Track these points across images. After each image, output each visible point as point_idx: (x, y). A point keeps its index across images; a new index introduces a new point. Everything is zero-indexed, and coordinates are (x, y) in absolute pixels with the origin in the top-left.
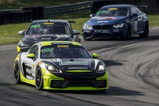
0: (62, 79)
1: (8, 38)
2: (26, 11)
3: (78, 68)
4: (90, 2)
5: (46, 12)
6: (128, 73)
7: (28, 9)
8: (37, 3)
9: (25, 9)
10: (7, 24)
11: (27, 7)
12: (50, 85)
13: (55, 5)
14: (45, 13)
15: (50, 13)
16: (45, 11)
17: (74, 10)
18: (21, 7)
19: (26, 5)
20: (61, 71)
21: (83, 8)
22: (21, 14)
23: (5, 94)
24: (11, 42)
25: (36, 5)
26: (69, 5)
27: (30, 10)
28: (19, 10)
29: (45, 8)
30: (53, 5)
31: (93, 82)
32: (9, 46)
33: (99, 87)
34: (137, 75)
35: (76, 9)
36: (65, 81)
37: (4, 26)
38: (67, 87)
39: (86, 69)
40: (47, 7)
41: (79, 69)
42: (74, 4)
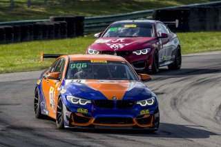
1: (32, 61)
2: (58, 23)
4: (152, 10)
5: (87, 24)
6: (206, 115)
7: (61, 19)
8: (74, 11)
9: (56, 19)
10: (30, 40)
13: (101, 14)
14: (85, 26)
15: (93, 25)
16: (85, 22)
18: (51, 17)
22: (51, 27)
23: (27, 142)
24: (36, 68)
25: (72, 14)
27: (64, 22)
28: (49, 21)
29: (86, 18)
30: (98, 14)
32: (33, 72)
34: (218, 118)
37: (25, 44)
40: (89, 18)
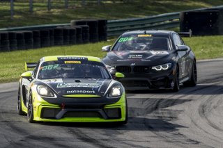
0: (56, 106)
2: (79, 27)
3: (81, 92)
4: (179, 13)
5: (110, 28)
7: (83, 23)
8: (96, 15)
9: (77, 23)
11: (82, 20)
12: (39, 114)
13: (125, 17)
14: (108, 30)
16: (108, 26)
17: (154, 25)
18: (72, 21)
19: (79, 17)
20: (56, 97)
21: (168, 22)
22: (72, 31)
25: (96, 17)
26: (146, 17)
27: (86, 26)
28: (70, 25)
29: (109, 21)
30: (122, 17)
31: (101, 111)
33: (109, 118)
35: (157, 24)
36: (61, 110)
38: (63, 117)
39: (92, 94)
40: (112, 21)
41: (82, 94)
42: (154, 16)
